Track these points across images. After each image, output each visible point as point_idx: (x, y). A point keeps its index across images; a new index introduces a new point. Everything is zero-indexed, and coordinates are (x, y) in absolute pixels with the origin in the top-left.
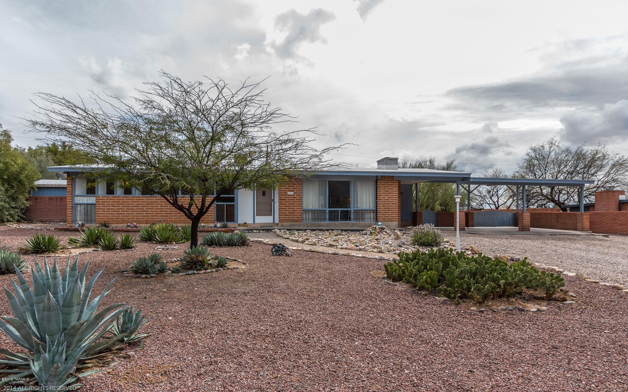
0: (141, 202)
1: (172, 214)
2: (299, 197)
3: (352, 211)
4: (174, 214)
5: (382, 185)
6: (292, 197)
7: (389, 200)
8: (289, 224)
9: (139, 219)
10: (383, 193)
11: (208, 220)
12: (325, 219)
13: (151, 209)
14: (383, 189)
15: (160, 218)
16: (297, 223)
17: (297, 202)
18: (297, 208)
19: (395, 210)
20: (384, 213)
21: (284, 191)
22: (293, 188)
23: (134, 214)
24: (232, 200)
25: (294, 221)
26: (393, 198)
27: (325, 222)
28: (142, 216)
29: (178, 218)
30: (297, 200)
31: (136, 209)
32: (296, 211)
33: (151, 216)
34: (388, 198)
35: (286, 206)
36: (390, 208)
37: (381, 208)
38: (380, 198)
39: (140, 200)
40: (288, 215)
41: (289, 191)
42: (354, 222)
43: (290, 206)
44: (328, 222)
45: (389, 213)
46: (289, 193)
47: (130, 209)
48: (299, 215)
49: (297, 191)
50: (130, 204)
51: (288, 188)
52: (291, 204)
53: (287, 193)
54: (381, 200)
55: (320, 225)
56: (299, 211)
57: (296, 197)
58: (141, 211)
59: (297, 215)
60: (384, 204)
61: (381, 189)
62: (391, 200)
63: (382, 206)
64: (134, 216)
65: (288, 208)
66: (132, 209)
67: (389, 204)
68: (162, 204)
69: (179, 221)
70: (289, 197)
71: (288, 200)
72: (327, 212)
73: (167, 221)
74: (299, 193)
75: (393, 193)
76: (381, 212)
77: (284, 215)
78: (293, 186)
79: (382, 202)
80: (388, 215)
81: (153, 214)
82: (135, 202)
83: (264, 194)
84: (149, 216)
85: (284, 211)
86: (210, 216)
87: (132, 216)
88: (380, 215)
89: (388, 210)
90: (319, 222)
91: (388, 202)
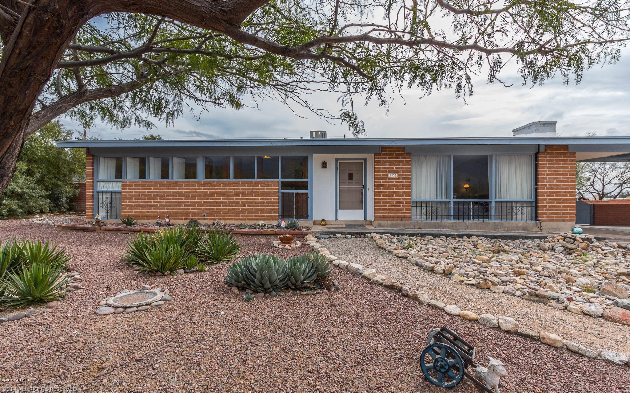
0: (179, 189)
1: (220, 206)
2: (406, 182)
3: (493, 204)
4: (223, 206)
5: (547, 161)
6: (396, 182)
7: (560, 185)
8: (390, 222)
9: (176, 212)
10: (548, 175)
11: (270, 216)
12: (447, 217)
13: (191, 199)
14: (548, 167)
15: (203, 212)
16: (403, 222)
17: (403, 189)
18: (403, 199)
19: (571, 203)
20: (550, 206)
21: (382, 172)
22: (396, 168)
23: (170, 206)
24: (305, 186)
25: (397, 218)
26: (567, 182)
27: (448, 221)
28: (180, 209)
29: (228, 213)
30: (403, 185)
31: (173, 199)
32: (402, 203)
33: (192, 209)
34: (557, 182)
35: (387, 196)
36: (560, 199)
37: (544, 199)
38: (543, 182)
39: (177, 186)
40: (389, 209)
41: (390, 172)
42: (498, 221)
43: (393, 196)
44: (452, 221)
45: (560, 206)
46: (390, 175)
47: (164, 199)
48: (406, 210)
49: (403, 172)
50: (164, 192)
51: (389, 168)
52: (394, 192)
53: (387, 175)
54: (545, 185)
55: (439, 226)
56: (406, 203)
57: (402, 182)
58: (179, 202)
59: (403, 210)
60: (550, 192)
61: (544, 167)
62: (564, 185)
63: (547, 196)
64: (170, 209)
65: (389, 199)
66: (168, 199)
67: (560, 192)
68: (207, 192)
69: (229, 216)
70: (391, 182)
71: (389, 185)
72: (452, 204)
73: (213, 216)
74: (406, 175)
75: (567, 175)
76: (546, 206)
77: (383, 209)
78: (397, 165)
79: (547, 189)
80: (557, 210)
81: (195, 206)
82: (171, 189)
83: (351, 177)
84: (189, 209)
85: (383, 202)
86: (273, 209)
87: (167, 209)
88: (543, 210)
89: (557, 203)
90: (439, 221)
91: (557, 189)
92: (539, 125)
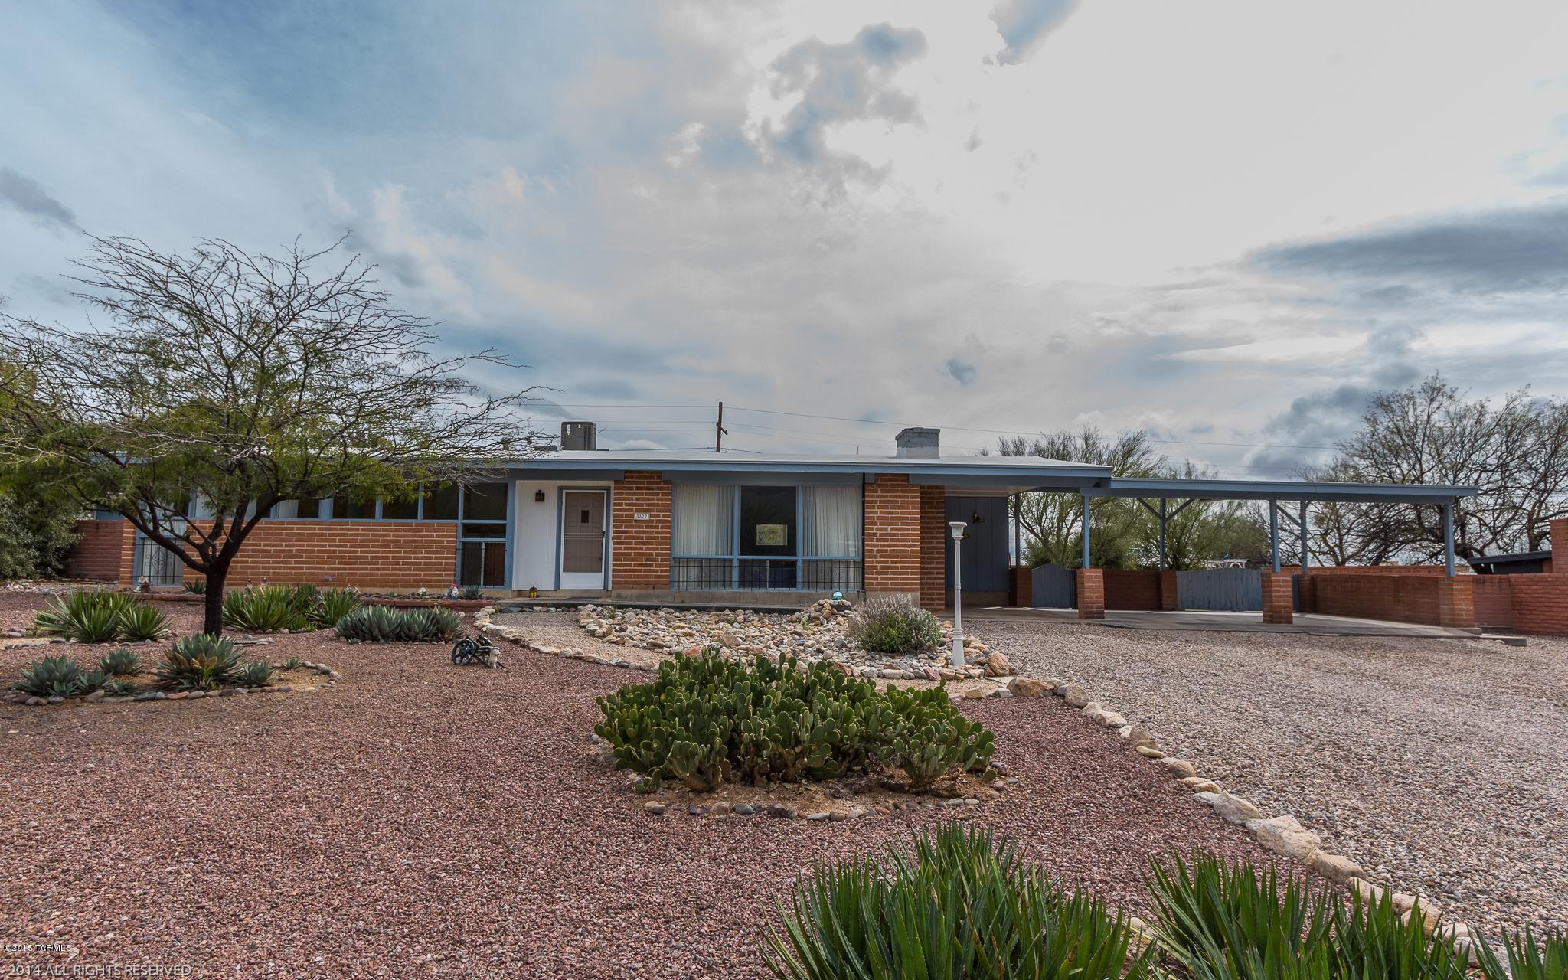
0: (287, 535)
1: (355, 563)
2: (662, 527)
3: (800, 564)
4: (361, 563)
5: (878, 496)
6: (647, 527)
7: (897, 535)
8: (635, 592)
9: (279, 574)
10: (879, 518)
11: (440, 581)
12: (727, 583)
13: (307, 551)
14: (879, 507)
15: (326, 574)
16: (657, 591)
17: (657, 538)
18: (657, 555)
19: (913, 562)
20: (882, 568)
21: (626, 510)
22: (648, 505)
23: (269, 562)
24: (501, 531)
25: (648, 584)
26: (908, 529)
27: (729, 590)
28: (285, 568)
29: (368, 575)
30: (657, 533)
31: (275, 551)
32: (655, 560)
33: (307, 568)
34: (892, 529)
35: (631, 549)
36: (897, 557)
37: (874, 557)
38: (872, 529)
39: (284, 529)
40: (635, 571)
41: (638, 511)
42: (805, 591)
43: (641, 549)
44: (736, 589)
45: (897, 568)
46: (638, 516)
47: (259, 551)
48: (662, 571)
49: (658, 511)
50: (261, 540)
51: (635, 505)
52: (643, 543)
53: (633, 516)
54: (875, 535)
55: (714, 599)
56: (662, 560)
57: (656, 527)
58: (284, 557)
59: (657, 571)
60: (882, 546)
61: (874, 507)
62: (902, 535)
63: (878, 551)
64: (269, 568)
65: (636, 554)
66: (266, 551)
67: (897, 546)
68: (334, 541)
69: (371, 580)
70: (639, 527)
71: (636, 532)
72: (736, 563)
73: (344, 580)
74: (663, 516)
75: (907, 518)
76: (876, 567)
77: (625, 571)
78: (648, 500)
79: (878, 540)
80: (892, 573)
81: (313, 563)
82: (273, 534)
83: (585, 516)
84: (302, 568)
85: (625, 560)
86: (445, 570)
87: (264, 568)
88: (872, 573)
89: (892, 562)
90: (713, 590)
91: (892, 540)
92: (912, 435)
